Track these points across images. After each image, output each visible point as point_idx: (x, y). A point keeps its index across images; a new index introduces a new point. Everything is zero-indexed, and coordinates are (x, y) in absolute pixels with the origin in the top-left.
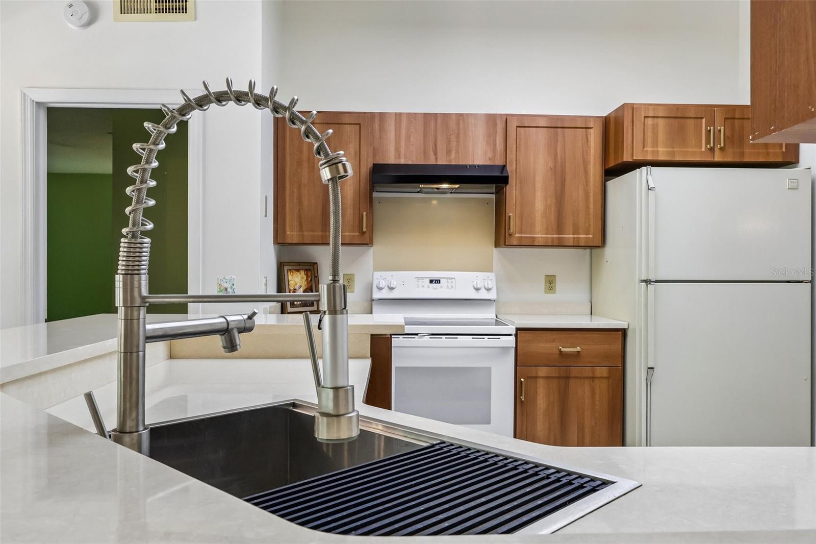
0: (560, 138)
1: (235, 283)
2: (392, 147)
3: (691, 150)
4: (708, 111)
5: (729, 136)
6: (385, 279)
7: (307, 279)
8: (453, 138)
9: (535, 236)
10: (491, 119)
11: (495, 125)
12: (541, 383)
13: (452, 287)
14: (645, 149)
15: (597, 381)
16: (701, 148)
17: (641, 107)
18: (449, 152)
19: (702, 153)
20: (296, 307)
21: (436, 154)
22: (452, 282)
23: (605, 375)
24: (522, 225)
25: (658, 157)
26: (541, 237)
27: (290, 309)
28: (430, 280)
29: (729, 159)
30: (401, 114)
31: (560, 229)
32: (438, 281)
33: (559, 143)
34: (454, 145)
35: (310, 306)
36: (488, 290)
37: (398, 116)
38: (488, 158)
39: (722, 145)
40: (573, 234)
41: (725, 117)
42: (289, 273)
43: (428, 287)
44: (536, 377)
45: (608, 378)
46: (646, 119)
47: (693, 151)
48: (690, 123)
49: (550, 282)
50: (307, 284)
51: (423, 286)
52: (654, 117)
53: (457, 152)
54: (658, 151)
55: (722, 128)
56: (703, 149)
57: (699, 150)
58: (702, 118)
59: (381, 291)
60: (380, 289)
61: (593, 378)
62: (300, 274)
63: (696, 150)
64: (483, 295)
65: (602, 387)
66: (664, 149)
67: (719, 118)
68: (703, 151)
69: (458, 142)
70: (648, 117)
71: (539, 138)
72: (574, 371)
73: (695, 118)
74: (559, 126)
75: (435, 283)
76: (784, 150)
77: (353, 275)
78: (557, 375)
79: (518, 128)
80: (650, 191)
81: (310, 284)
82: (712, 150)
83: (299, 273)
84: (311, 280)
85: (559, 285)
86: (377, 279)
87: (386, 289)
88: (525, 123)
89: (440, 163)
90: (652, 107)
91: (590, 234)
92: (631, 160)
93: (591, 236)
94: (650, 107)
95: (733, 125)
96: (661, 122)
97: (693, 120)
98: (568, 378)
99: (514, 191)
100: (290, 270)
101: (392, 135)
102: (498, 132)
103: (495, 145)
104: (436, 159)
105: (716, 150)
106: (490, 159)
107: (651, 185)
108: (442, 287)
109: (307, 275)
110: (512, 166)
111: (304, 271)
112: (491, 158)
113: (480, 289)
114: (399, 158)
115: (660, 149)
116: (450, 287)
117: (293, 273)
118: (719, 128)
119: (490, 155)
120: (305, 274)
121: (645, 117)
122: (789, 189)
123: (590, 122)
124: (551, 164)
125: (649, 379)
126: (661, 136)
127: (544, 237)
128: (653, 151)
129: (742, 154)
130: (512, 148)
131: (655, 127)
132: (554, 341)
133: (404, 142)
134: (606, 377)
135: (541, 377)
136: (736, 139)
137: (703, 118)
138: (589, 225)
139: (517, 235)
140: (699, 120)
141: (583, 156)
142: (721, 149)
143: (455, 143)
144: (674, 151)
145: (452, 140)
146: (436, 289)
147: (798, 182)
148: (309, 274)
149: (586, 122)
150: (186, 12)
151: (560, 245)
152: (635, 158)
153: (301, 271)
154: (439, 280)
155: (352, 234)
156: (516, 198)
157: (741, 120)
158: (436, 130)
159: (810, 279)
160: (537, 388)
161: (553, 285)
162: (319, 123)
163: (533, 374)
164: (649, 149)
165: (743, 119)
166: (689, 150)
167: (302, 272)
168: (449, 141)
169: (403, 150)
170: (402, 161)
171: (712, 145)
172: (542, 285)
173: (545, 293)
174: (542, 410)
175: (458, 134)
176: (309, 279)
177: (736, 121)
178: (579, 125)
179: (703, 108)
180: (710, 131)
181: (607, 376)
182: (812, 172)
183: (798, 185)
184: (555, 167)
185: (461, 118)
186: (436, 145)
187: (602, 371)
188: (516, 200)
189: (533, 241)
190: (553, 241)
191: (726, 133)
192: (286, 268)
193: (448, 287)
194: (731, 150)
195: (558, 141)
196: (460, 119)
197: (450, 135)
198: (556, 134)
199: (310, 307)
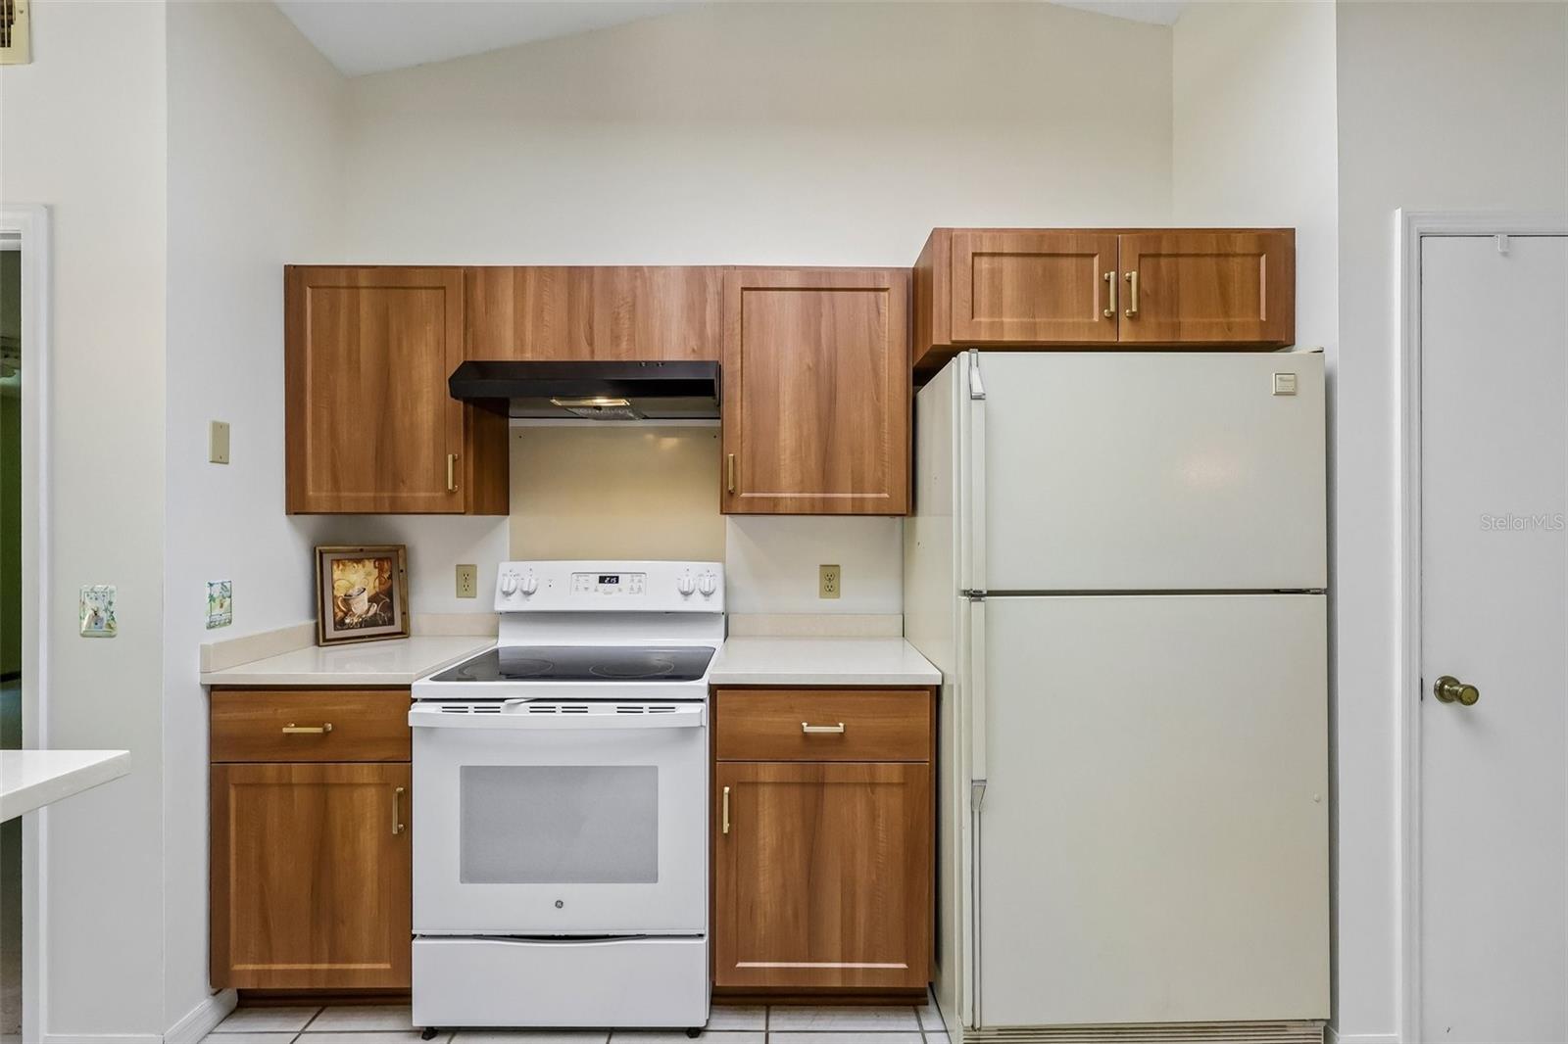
0: (826, 309)
1: (114, 600)
2: (508, 333)
3: (1071, 320)
4: (1105, 243)
5: (1149, 292)
6: (518, 575)
7: (380, 576)
8: (624, 313)
9: (780, 495)
10: (697, 275)
11: (703, 287)
12: (766, 795)
13: (640, 589)
14: (975, 319)
15: (881, 792)
16: (1091, 315)
17: (967, 236)
18: (616, 339)
19: (1092, 326)
20: (349, 628)
21: (591, 343)
22: (640, 581)
23: (896, 778)
24: (753, 475)
25: (1003, 336)
26: (791, 498)
27: (331, 633)
28: (600, 577)
29: (1149, 338)
30: (524, 268)
31: (827, 481)
32: (614, 579)
33: (823, 319)
34: (626, 326)
35: (384, 624)
36: (707, 594)
37: (520, 272)
38: (689, 351)
39: (1134, 310)
40: (853, 493)
41: (1139, 252)
42: (335, 567)
43: (596, 590)
44: (755, 784)
45: (903, 785)
46: (976, 259)
47: (1074, 323)
48: (1069, 266)
49: (830, 578)
50: (380, 584)
51: (586, 588)
52: (993, 255)
53: (632, 339)
54: (1002, 323)
55: (1134, 274)
56: (1096, 319)
57: (1086, 320)
58: (1093, 255)
59: (509, 598)
60: (507, 594)
61: (873, 785)
62: (364, 567)
63: (1080, 320)
64: (697, 604)
65: (891, 804)
66: (1015, 320)
67: (1127, 253)
68: (1095, 323)
69: (633, 319)
70: (981, 254)
71: (787, 310)
72: (833, 772)
73: (1077, 255)
74: (825, 286)
75: (609, 582)
76: (1263, 318)
77: (474, 567)
78: (799, 781)
79: (745, 293)
80: (973, 401)
81: (388, 585)
82: (1113, 319)
83: (360, 566)
84: (390, 577)
85: (846, 583)
86: (504, 575)
87: (518, 593)
88: (756, 284)
89: (598, 358)
90: (989, 234)
91: (883, 491)
92: (949, 343)
93: (886, 495)
94: (984, 234)
95: (1157, 270)
96: (1008, 264)
97: (1074, 260)
98: (820, 785)
99: (739, 411)
100: (338, 561)
101: (508, 308)
102: (709, 300)
103: (703, 324)
104: (592, 352)
105: (1123, 319)
106: (694, 350)
107: (978, 389)
108: (620, 590)
109: (381, 570)
110: (733, 363)
111: (372, 561)
112: (695, 348)
113: (691, 593)
114: (523, 351)
115: (1006, 320)
116: (636, 590)
117: (344, 565)
118: (1127, 275)
119: (693, 343)
120: (375, 567)
121: (974, 255)
122: (1277, 394)
123: (883, 278)
124: (809, 360)
125: (976, 803)
126: (1009, 292)
127: (795, 498)
128: (992, 324)
129: (1177, 328)
130: (733, 330)
131: (994, 274)
132: (791, 709)
133: (531, 323)
134: (899, 784)
135: (764, 784)
136: (1160, 298)
137: (1095, 255)
138: (884, 474)
139: (744, 495)
140: (1086, 261)
141: (871, 342)
142: (1133, 317)
143: (627, 322)
144: (1035, 324)
145: (621, 315)
146: (611, 593)
147: (1296, 380)
148: (386, 566)
149: (875, 278)
150: (9, 46)
151: (827, 510)
152: (954, 339)
153: (367, 562)
154: (617, 577)
155: (433, 494)
156: (742, 424)
157: (1173, 259)
158: (591, 298)
159: (1325, 587)
160: (757, 804)
161: (834, 582)
162: (367, 287)
163: (749, 779)
164: (983, 319)
165: (1177, 255)
166: (1065, 320)
167: (369, 565)
168: (616, 319)
169: (529, 336)
170: (528, 357)
171: (1113, 308)
172: (815, 584)
173: (821, 597)
174: (768, 851)
175: (634, 305)
176: (386, 576)
177: (1163, 261)
178: (864, 285)
179: (1095, 235)
180: (1108, 281)
181: (902, 781)
182: (1328, 359)
183: (1296, 386)
184: (817, 364)
185: (638, 274)
186: (591, 328)
187: (889, 772)
188: (742, 428)
189: (775, 506)
190: (813, 506)
191: (1143, 285)
192: (327, 558)
193: (632, 589)
194: (1153, 320)
195: (821, 316)
196: (636, 277)
197: (618, 308)
198: (819, 302)
199: (385, 627)
